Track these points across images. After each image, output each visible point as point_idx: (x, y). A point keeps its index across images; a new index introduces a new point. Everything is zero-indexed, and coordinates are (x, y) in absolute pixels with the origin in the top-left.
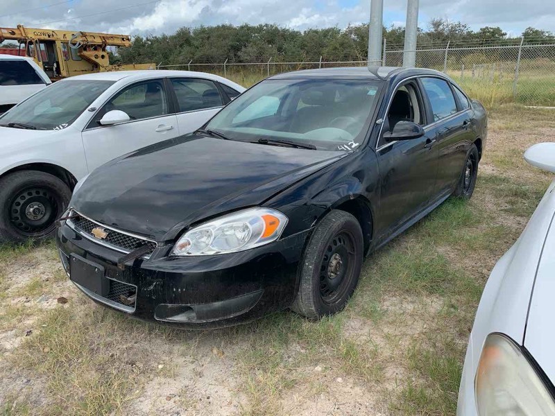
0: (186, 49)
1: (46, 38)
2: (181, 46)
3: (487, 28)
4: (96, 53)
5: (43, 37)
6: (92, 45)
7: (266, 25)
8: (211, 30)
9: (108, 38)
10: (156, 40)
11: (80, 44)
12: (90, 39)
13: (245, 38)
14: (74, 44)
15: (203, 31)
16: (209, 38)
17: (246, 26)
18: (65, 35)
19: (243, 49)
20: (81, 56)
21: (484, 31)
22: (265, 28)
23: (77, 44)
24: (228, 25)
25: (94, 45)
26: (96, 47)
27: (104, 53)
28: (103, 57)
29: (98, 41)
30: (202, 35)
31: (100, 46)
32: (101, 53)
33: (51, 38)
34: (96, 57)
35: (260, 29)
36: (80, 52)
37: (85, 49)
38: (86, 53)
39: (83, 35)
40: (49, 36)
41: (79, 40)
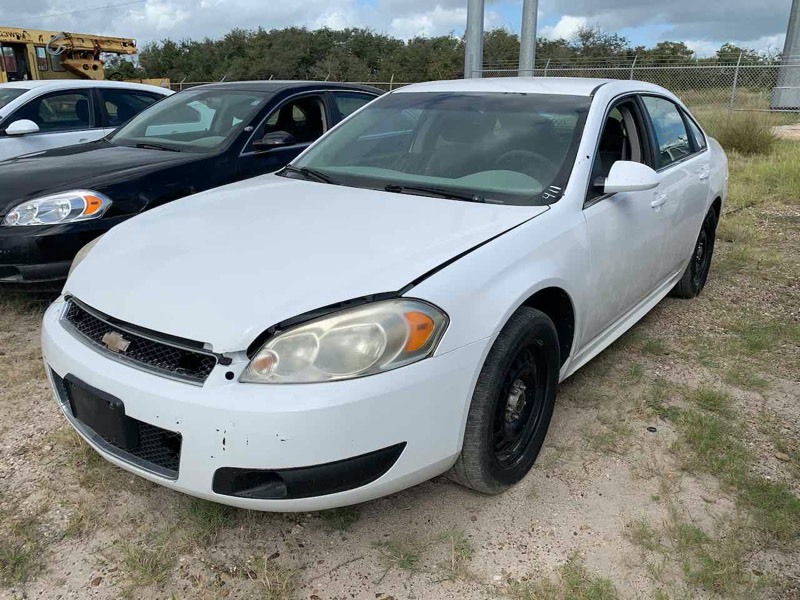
0: (237, 61)
1: (14, 39)
2: (230, 57)
3: (666, 43)
4: (85, 62)
5: (9, 39)
6: (80, 51)
7: (355, 30)
8: (275, 34)
9: (103, 42)
10: (196, 47)
11: (62, 49)
12: (76, 43)
13: (323, 47)
14: (55, 49)
15: (262, 35)
16: (270, 45)
17: (326, 30)
18: (41, 36)
19: (318, 63)
20: (64, 66)
21: (662, 47)
22: (353, 34)
23: (59, 48)
24: (300, 28)
25: (83, 51)
26: (86, 54)
27: (97, 63)
28: (95, 67)
29: (89, 45)
30: (262, 41)
31: (91, 52)
32: (92, 62)
33: (21, 40)
34: (86, 67)
35: (345, 35)
36: (63, 60)
37: (70, 57)
38: (69, 62)
39: (67, 36)
40: (18, 38)
41: (62, 44)
